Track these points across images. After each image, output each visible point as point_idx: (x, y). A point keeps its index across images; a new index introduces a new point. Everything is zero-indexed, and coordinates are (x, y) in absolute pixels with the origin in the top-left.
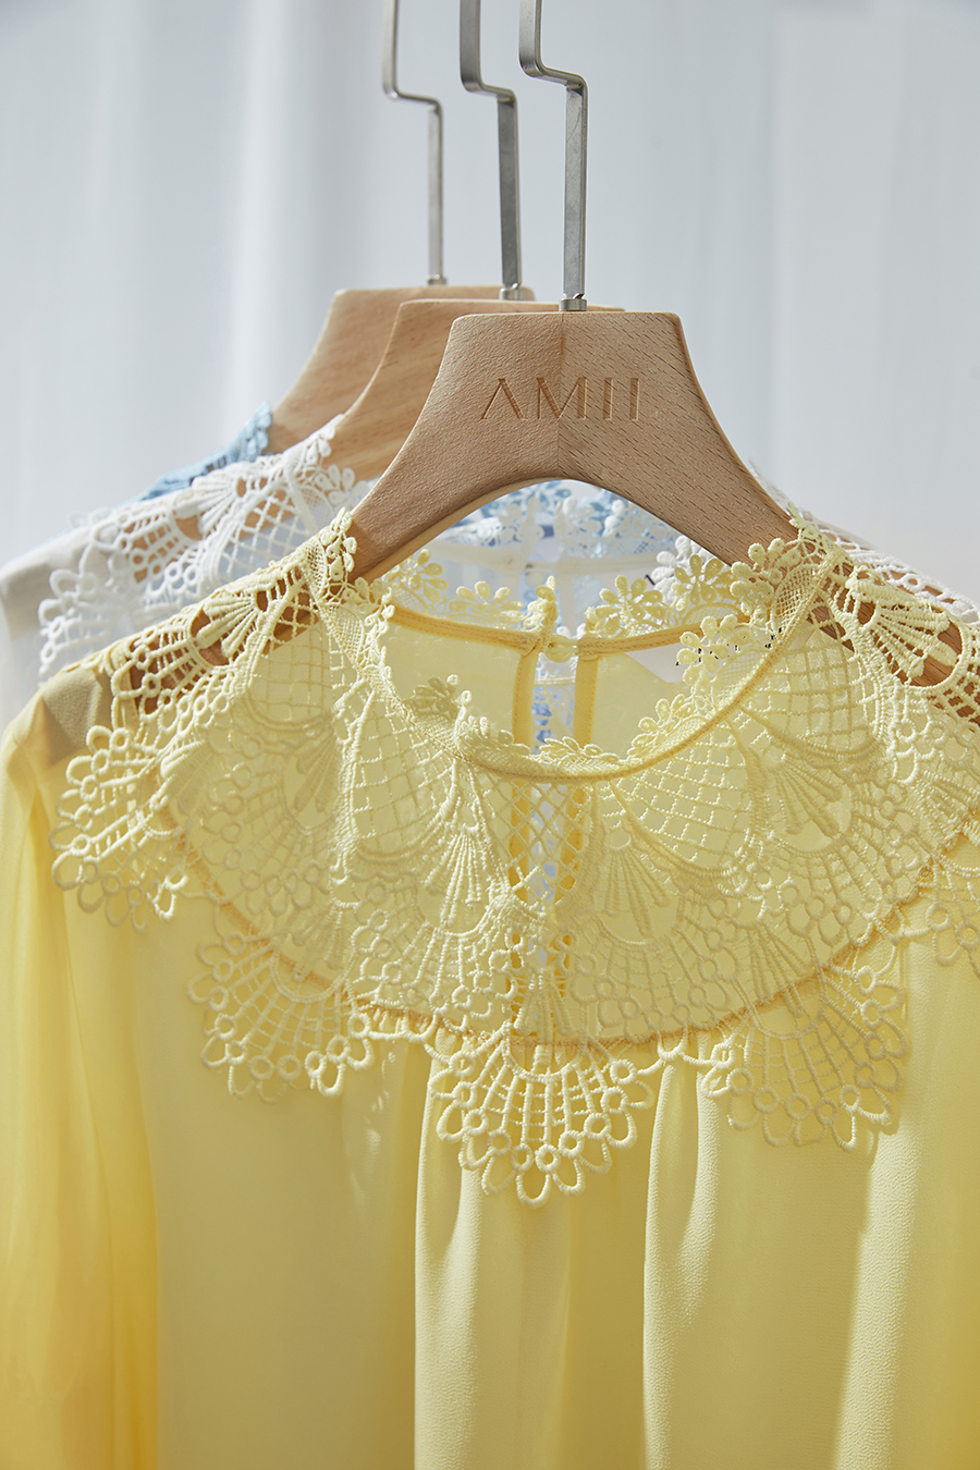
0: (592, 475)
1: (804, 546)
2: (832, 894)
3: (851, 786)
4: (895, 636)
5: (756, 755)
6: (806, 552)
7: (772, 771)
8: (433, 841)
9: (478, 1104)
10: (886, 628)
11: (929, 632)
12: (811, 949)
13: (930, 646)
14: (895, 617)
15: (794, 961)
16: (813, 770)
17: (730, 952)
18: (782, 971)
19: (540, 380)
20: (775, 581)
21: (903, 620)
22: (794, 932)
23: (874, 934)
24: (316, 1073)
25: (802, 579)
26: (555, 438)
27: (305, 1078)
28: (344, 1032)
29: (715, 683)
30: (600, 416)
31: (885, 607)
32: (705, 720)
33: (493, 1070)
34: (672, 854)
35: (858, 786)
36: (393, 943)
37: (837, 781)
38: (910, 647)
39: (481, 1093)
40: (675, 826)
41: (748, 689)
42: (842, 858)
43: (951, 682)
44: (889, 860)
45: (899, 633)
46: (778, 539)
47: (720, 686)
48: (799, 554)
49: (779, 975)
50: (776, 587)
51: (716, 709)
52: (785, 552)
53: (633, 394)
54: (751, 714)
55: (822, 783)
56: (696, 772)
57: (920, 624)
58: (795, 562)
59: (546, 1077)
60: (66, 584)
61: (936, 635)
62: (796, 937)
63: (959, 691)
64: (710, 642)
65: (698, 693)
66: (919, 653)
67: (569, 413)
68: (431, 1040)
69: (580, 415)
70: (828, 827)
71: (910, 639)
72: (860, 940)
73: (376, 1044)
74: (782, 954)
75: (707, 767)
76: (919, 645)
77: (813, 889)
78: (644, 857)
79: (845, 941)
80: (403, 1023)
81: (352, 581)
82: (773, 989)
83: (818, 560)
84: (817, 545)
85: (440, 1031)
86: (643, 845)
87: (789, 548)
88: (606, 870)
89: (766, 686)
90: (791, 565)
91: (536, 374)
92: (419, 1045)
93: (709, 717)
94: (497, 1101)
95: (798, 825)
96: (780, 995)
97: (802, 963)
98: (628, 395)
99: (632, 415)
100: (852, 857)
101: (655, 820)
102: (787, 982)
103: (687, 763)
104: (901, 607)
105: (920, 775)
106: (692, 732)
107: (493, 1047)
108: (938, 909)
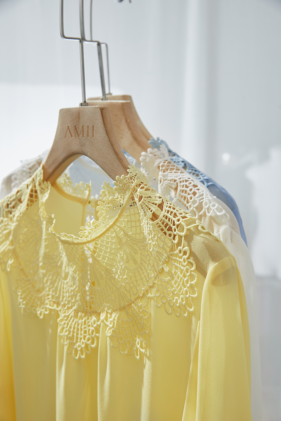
0: (86, 154)
1: (130, 178)
2: (136, 281)
3: (140, 250)
4: (146, 206)
5: (120, 238)
6: (130, 180)
7: (123, 244)
8: (60, 254)
9: (67, 327)
10: (144, 203)
11: (156, 204)
12: (131, 296)
13: (154, 208)
14: (147, 200)
15: (127, 299)
16: (132, 244)
17: (114, 293)
18: (124, 301)
19: (75, 126)
20: (123, 188)
21: (149, 201)
22: (126, 290)
23: (144, 294)
24: (39, 312)
25: (128, 188)
26: (79, 143)
27: (37, 314)
28: (44, 305)
29: (108, 218)
30: (87, 137)
31: (145, 197)
32: (106, 228)
33: (71, 319)
34: (104, 266)
35: (142, 250)
36: (53, 283)
37: (137, 248)
38: (150, 209)
39: (68, 324)
40: (104, 258)
41: (117, 220)
42: (138, 272)
43: (158, 221)
44: (148, 273)
45: (147, 205)
46: (123, 175)
47: (109, 218)
48: (128, 180)
49: (124, 302)
50: (123, 189)
51: (109, 225)
52: (124, 179)
53: (93, 130)
54: (119, 227)
55: (135, 249)
56: (107, 243)
57: (153, 202)
58: (127, 182)
59: (80, 321)
60: (16, 179)
61: (157, 205)
62: (127, 292)
63: (160, 223)
64: (107, 204)
65: (102, 220)
66: (151, 211)
67: (81, 135)
68: (60, 310)
69: (83, 136)
70: (135, 262)
71: (150, 207)
72: (141, 295)
73: (50, 309)
74: (124, 296)
75: (110, 241)
76: (152, 208)
77: (131, 280)
78: (97, 266)
79: (137, 295)
80: (55, 305)
81: (43, 182)
82: (122, 306)
83: (133, 183)
84: (133, 178)
85: (62, 309)
86: (97, 263)
87: (125, 178)
88: (89, 268)
89: (122, 219)
90: (126, 183)
91: (74, 125)
92: (58, 311)
93: (108, 227)
94: (70, 327)
95: (128, 260)
96: (124, 307)
97: (129, 299)
98: (92, 131)
99: (93, 137)
100: (141, 272)
101: (99, 256)
102: (125, 304)
103: (104, 240)
104: (150, 197)
105: (153, 249)
106: (103, 231)
107: (71, 313)
108: (157, 290)
